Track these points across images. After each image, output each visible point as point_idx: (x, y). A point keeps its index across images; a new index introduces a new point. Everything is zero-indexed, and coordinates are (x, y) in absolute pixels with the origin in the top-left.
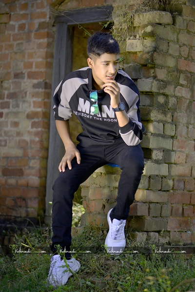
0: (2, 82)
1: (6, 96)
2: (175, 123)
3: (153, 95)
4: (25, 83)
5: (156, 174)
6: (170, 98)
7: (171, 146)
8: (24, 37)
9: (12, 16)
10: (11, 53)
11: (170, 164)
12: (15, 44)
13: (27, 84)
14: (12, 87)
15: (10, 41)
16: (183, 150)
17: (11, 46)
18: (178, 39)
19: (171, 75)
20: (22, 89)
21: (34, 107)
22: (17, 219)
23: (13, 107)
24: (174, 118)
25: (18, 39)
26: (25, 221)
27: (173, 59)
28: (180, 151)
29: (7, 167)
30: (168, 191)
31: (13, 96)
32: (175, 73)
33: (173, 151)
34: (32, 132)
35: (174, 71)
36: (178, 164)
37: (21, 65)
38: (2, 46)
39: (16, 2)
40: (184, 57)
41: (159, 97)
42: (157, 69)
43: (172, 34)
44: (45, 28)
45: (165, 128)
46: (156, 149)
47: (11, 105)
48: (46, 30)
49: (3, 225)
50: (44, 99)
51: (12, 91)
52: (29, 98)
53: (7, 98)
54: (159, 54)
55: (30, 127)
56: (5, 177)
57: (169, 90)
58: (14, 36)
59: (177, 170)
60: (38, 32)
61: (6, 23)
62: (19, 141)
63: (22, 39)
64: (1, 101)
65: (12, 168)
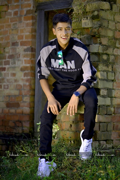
0: (4, 48)
1: (7, 57)
2: (114, 71)
3: (99, 54)
4: (19, 48)
5: (103, 104)
6: (110, 56)
7: (112, 86)
8: (18, 19)
9: (9, 7)
10: (9, 30)
11: (111, 97)
12: (12, 24)
13: (20, 49)
14: (11, 51)
15: (8, 22)
17: (9, 25)
18: (114, 19)
19: (111, 42)
20: (17, 52)
21: (25, 63)
22: (16, 135)
23: (12, 64)
24: (114, 69)
25: (14, 21)
26: (22, 135)
27: (111, 32)
28: (118, 89)
29: (9, 102)
30: (111, 115)
31: (11, 57)
33: (113, 89)
34: (24, 79)
35: (112, 39)
36: (117, 97)
37: (16, 37)
38: (4, 26)
40: (118, 30)
41: (103, 56)
42: (101, 38)
43: (110, 16)
44: (30, 14)
45: (108, 75)
46: (102, 89)
47: (10, 63)
48: (31, 15)
49: (8, 139)
50: (31, 58)
51: (11, 54)
52: (21, 58)
53: (8, 58)
54: (103, 29)
55: (23, 76)
56: (8, 108)
57: (110, 51)
58: (11, 19)
59: (116, 102)
60: (26, 16)
61: (5, 11)
62: (16, 85)
63: (16, 21)
64: (4, 60)
65: (12, 102)
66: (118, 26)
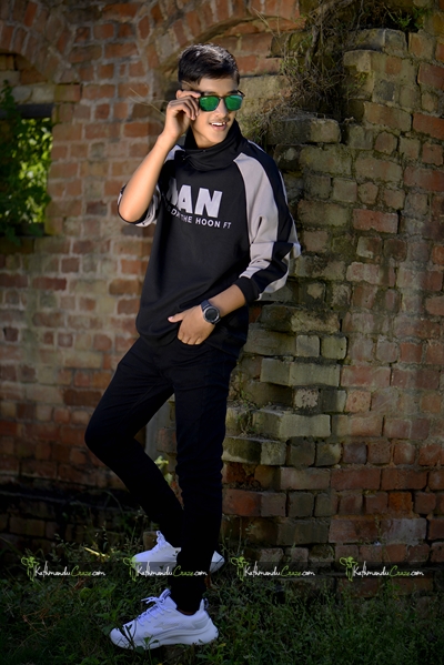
0: (65, 219)
1: (71, 247)
2: (345, 333)
3: (297, 282)
4: (106, 223)
5: (303, 435)
6: (334, 286)
7: (338, 379)
8: (107, 131)
9: (85, 90)
10: (82, 162)
11: (334, 414)
12: (90, 145)
13: (111, 224)
14: (83, 230)
15: (80, 138)
16: (364, 385)
17: (82, 148)
18: (353, 171)
19: (338, 242)
20: (102, 235)
21: (123, 271)
22: (90, 491)
23: (84, 270)
24: (345, 325)
25: (96, 136)
26: (105, 495)
27: (341, 210)
28: (357, 388)
29: (72, 387)
30: (330, 466)
31: (84, 247)
32: (347, 237)
33: (340, 388)
34: (119, 321)
35: (344, 234)
36: (353, 413)
37: (100, 187)
38: (66, 148)
39: (93, 62)
40: (367, 205)
41: (310, 287)
42: (305, 233)
43: (339, 162)
44: (145, 116)
45: (324, 344)
46: (302, 387)
47: (81, 266)
48: (147, 120)
49: (64, 501)
50: (143, 256)
51: (83, 238)
52: (113, 253)
53: (74, 251)
54: (310, 204)
55: (116, 311)
56: (69, 407)
57: (334, 271)
58: (87, 128)
59: (349, 426)
60: (131, 123)
61: (73, 103)
62: (96, 337)
63: (103, 135)
64: (62, 257)
65: (82, 390)
66: (366, 192)
